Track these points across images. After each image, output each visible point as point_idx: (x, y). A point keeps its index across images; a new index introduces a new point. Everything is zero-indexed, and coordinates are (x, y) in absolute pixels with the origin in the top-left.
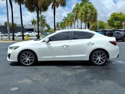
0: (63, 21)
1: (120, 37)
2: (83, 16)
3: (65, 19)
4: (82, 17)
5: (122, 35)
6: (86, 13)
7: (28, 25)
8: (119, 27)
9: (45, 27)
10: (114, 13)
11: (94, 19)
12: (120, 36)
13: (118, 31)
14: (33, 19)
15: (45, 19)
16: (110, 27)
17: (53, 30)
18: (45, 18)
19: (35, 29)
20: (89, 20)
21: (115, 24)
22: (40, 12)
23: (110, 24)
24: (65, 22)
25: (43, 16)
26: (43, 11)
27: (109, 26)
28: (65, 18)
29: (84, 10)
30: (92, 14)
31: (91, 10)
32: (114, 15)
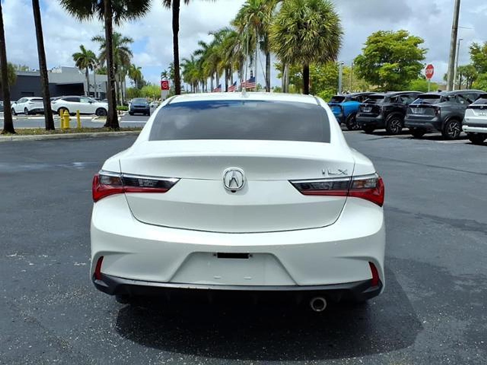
0: (198, 57)
1: (434, 123)
2: (289, 38)
3: (201, 48)
4: (283, 42)
5: (443, 113)
6: (300, 25)
7: (60, 71)
8: (396, 82)
9: (127, 77)
10: (379, 34)
11: (329, 49)
12: (435, 119)
13: (425, 100)
14: (82, 47)
15: (126, 49)
16: (363, 81)
17: (154, 88)
18: (128, 45)
19: (89, 86)
20: (308, 55)
21: (382, 73)
22: (118, 17)
23: (366, 71)
24: (202, 60)
25: (122, 38)
26: (128, 13)
27: (360, 78)
28: (203, 44)
29: (292, 16)
30: (323, 33)
31: (319, 17)
32: (377, 42)
